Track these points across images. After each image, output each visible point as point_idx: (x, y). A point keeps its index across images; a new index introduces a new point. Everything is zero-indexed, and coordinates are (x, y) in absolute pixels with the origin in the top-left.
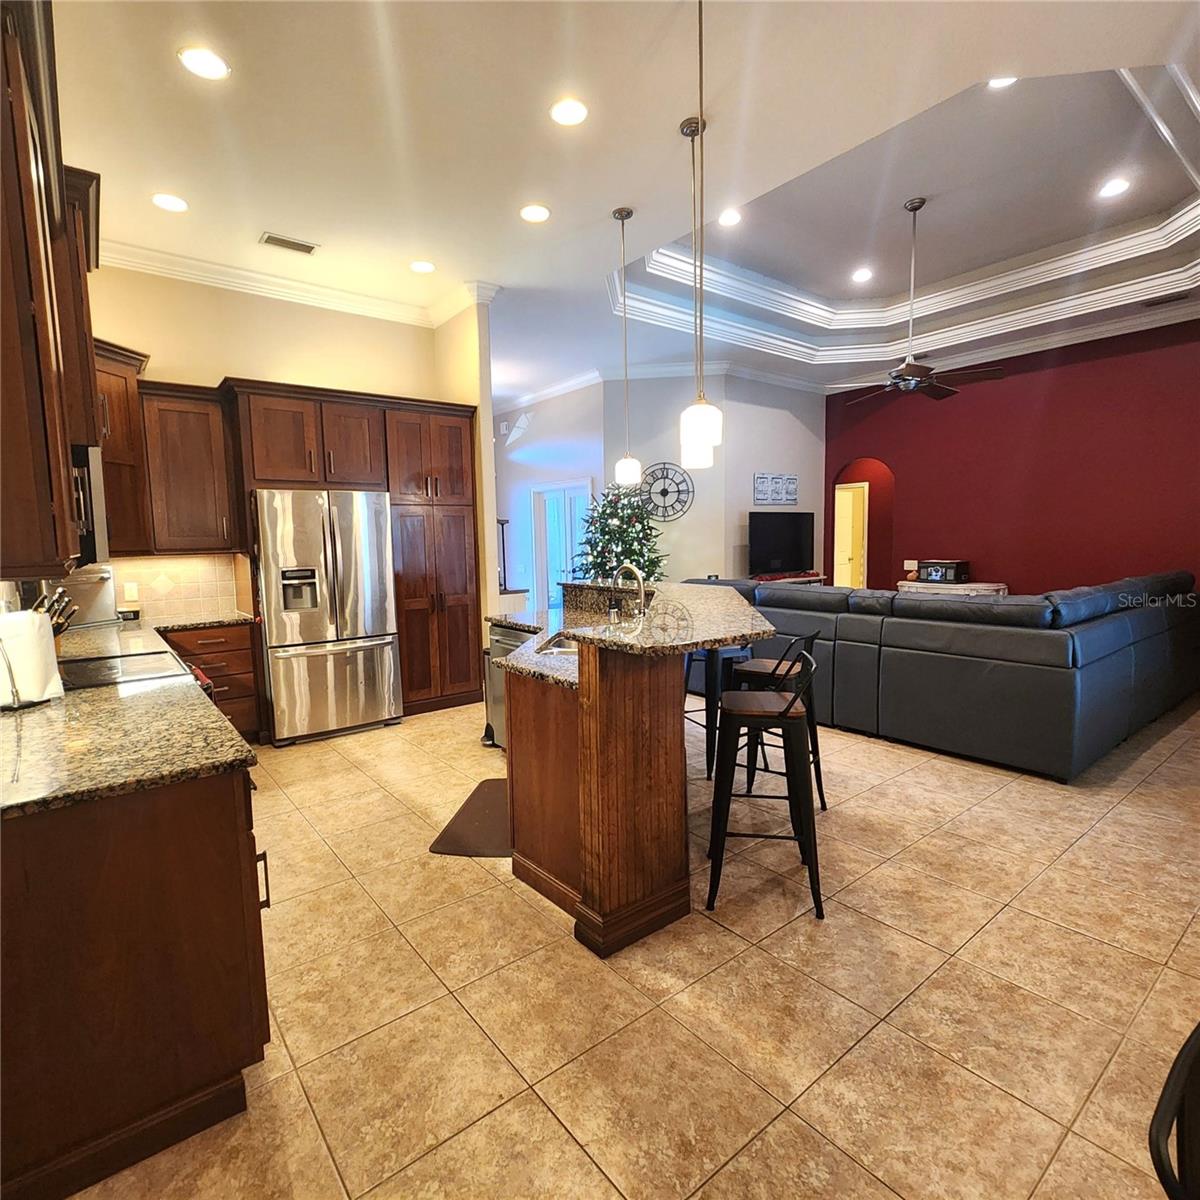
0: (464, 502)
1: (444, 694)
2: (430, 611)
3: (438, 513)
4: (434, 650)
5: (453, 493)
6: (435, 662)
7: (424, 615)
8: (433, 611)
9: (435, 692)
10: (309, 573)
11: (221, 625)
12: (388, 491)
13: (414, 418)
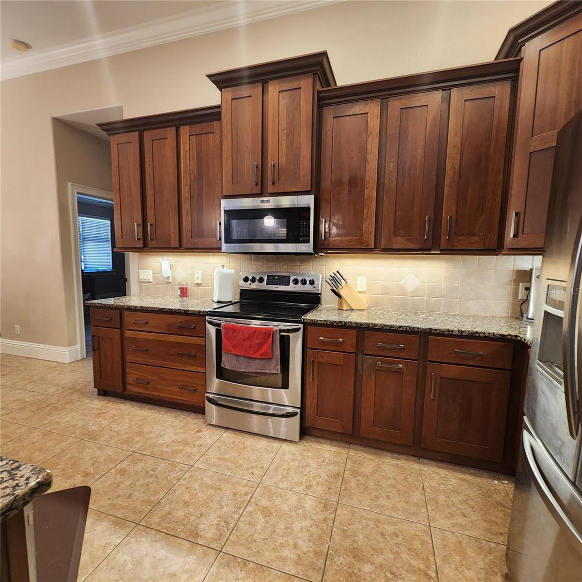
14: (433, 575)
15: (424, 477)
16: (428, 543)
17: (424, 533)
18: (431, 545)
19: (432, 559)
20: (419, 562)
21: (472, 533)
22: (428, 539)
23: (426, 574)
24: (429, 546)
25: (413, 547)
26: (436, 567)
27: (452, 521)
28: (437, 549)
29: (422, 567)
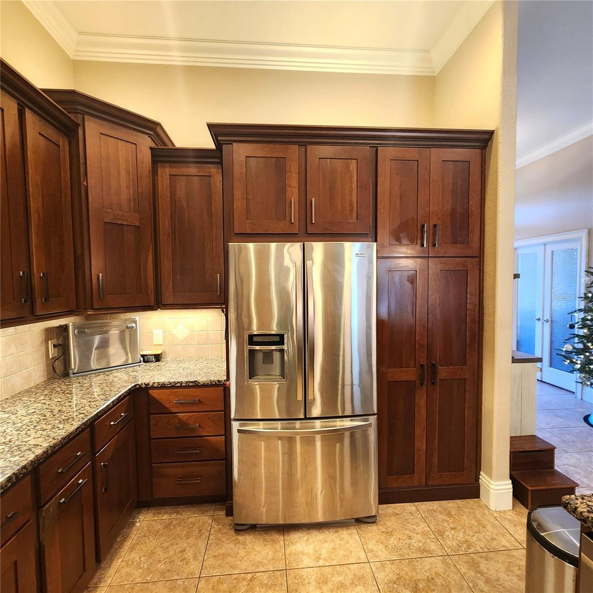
0: (469, 252)
1: (430, 483)
2: (418, 384)
3: (434, 266)
4: (420, 431)
5: (454, 242)
6: (421, 444)
7: (410, 388)
8: (421, 384)
9: (417, 480)
10: (277, 339)
11: (196, 385)
12: (376, 241)
13: (412, 153)
14: (250, 576)
15: (126, 583)
16: (220, 578)
17: (209, 582)
18: (221, 577)
19: (235, 576)
20: (241, 585)
21: (202, 548)
22: (215, 579)
23: (251, 580)
24: (223, 578)
25: (227, 590)
26: (243, 573)
27: (192, 560)
28: (225, 572)
29: (245, 583)
